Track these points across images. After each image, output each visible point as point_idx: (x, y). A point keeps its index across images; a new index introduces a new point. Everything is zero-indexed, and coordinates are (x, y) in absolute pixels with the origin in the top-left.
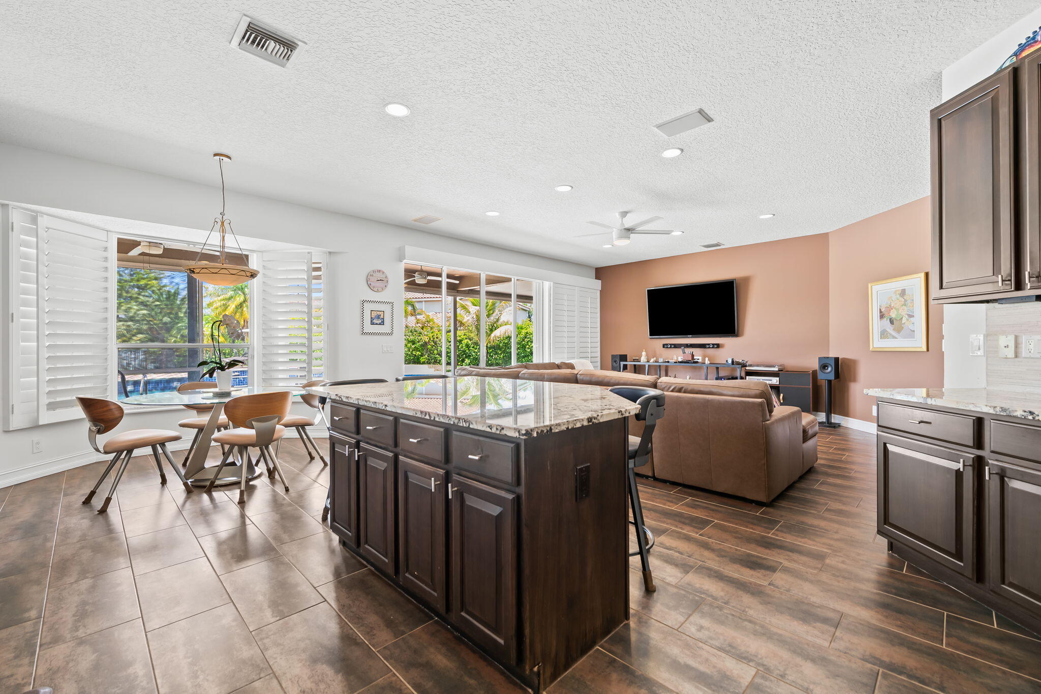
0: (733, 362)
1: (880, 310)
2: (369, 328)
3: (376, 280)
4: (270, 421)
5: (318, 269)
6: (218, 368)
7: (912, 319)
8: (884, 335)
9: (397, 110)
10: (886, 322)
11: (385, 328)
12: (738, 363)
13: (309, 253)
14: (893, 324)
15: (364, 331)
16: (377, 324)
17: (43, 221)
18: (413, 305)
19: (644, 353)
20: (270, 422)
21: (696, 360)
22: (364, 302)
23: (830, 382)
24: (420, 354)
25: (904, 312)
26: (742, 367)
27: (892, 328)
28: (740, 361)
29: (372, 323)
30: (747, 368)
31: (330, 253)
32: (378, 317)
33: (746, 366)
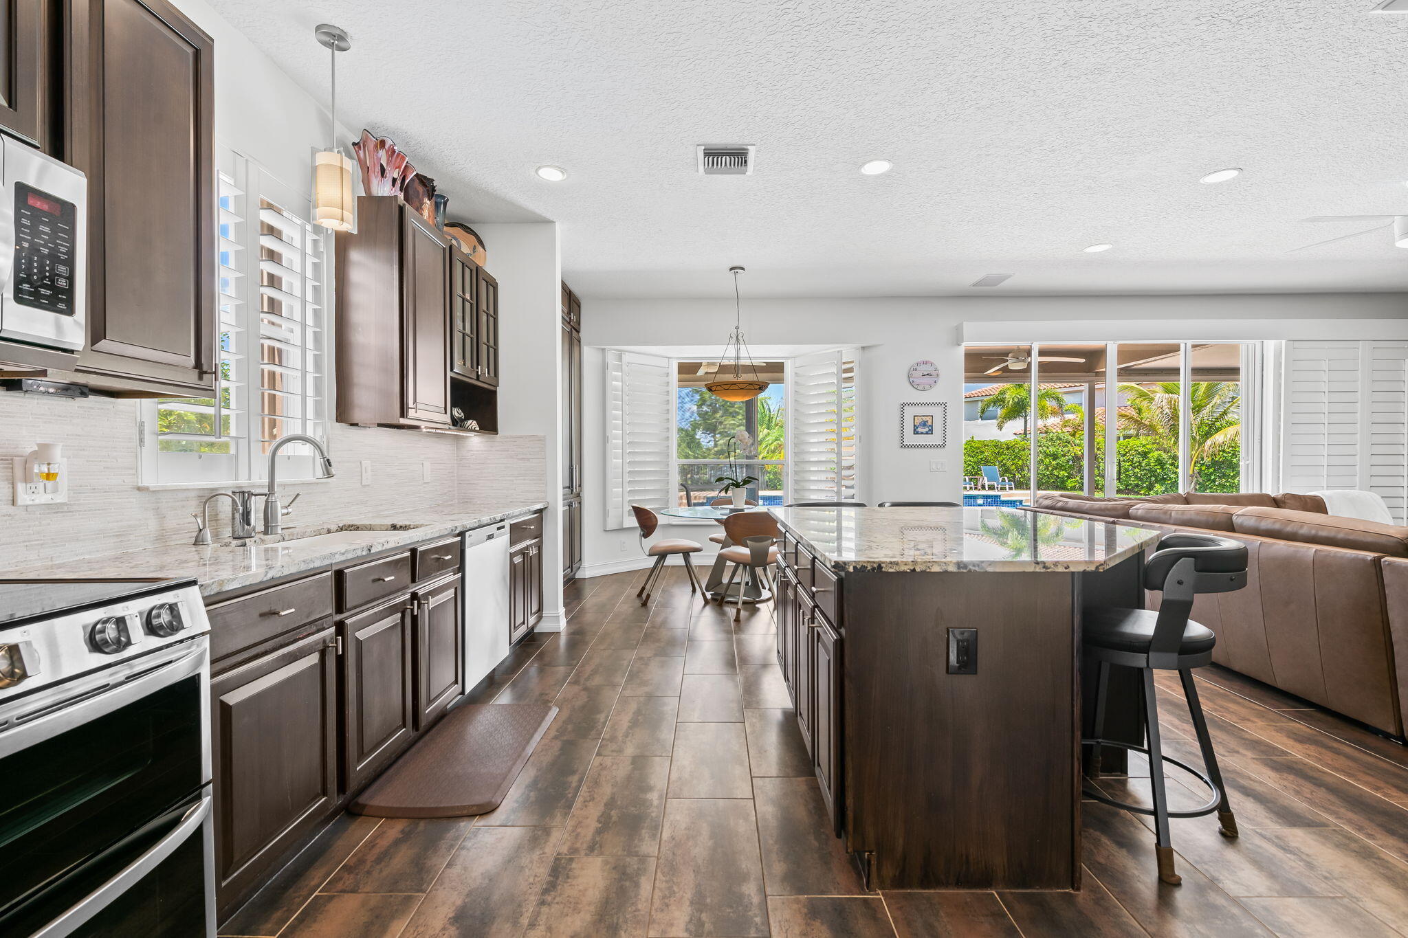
2: (910, 438)
3: (921, 376)
4: (765, 541)
5: (850, 370)
6: (733, 484)
9: (876, 168)
11: (935, 439)
13: (838, 352)
15: (905, 443)
16: (922, 433)
17: (627, 358)
18: (1057, 398)
20: (764, 543)
22: (904, 405)
24: (1066, 474)
29: (916, 432)
31: (863, 348)
32: (924, 424)
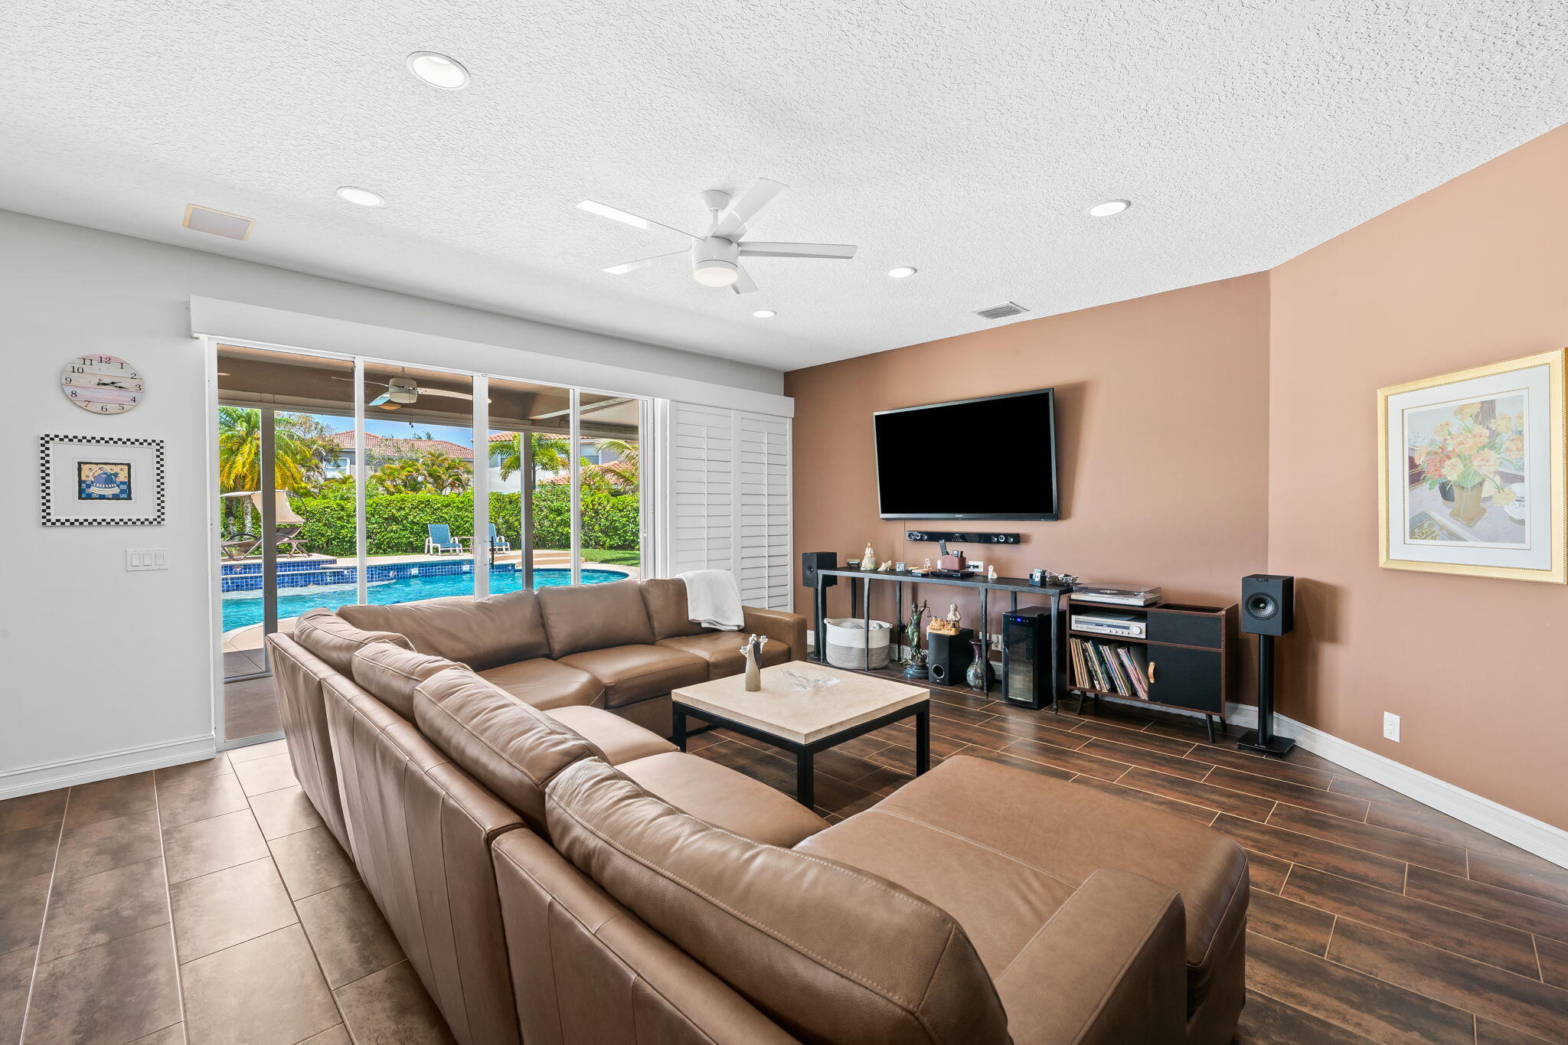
0: (1043, 578)
1: (1411, 460)
3: (94, 383)
7: (1516, 487)
8: (1420, 527)
10: (1429, 493)
11: (135, 508)
12: (1056, 583)
14: (1453, 500)
15: (53, 517)
16: (102, 497)
19: (868, 551)
21: (971, 570)
22: (46, 441)
23: (1269, 640)
25: (1488, 466)
26: (1062, 593)
27: (1448, 511)
28: (1061, 577)
29: (84, 494)
30: (1074, 596)
32: (108, 480)
33: (1071, 591)
